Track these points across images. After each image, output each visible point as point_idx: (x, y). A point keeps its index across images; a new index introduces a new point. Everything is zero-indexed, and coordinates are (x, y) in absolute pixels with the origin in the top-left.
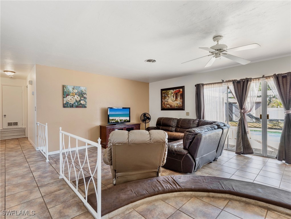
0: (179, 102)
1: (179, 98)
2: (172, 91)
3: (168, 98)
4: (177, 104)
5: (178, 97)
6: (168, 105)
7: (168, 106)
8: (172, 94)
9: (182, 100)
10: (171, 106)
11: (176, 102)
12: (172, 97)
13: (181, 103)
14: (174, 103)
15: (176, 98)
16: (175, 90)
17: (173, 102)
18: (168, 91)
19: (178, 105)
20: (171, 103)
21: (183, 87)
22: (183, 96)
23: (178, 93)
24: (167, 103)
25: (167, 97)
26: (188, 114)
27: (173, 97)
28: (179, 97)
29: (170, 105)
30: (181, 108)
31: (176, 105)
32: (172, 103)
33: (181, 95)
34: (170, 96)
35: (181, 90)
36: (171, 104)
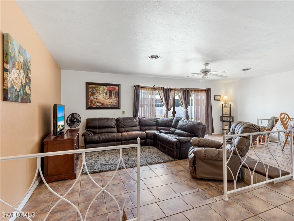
0: (113, 100)
1: (113, 96)
2: (104, 87)
3: (97, 95)
4: (112, 102)
5: (112, 94)
6: (98, 103)
7: (98, 104)
8: (104, 91)
9: (117, 99)
10: (103, 104)
11: (110, 100)
12: (104, 94)
13: (116, 102)
14: (106, 101)
15: (110, 95)
16: (108, 87)
17: (105, 100)
18: (99, 86)
19: (113, 103)
20: (102, 101)
21: (118, 85)
22: (118, 94)
23: (113, 90)
24: (97, 101)
25: (96, 93)
26: (123, 113)
27: (106, 94)
28: (113, 95)
29: (101, 103)
30: (118, 107)
31: (110, 104)
32: (104, 101)
33: (116, 93)
34: (101, 92)
35: (117, 88)
36: (102, 102)
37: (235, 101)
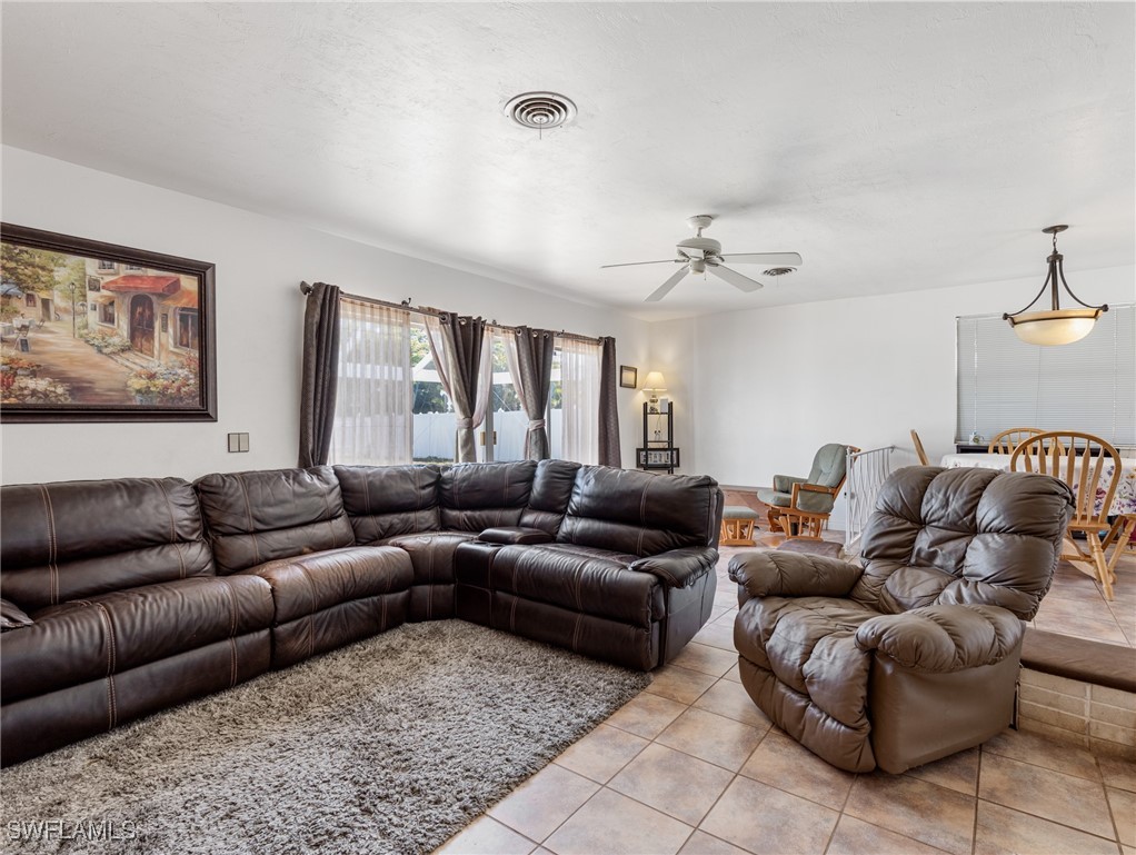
0: (166, 361)
1: (165, 337)
2: (92, 266)
3: (32, 314)
4: (152, 377)
5: (157, 324)
6: (34, 374)
7: (41, 384)
8: (91, 295)
9: (195, 354)
10: (77, 387)
11: (136, 361)
12: (93, 318)
13: (183, 372)
14: (111, 364)
15: (141, 330)
16: (123, 270)
17: (98, 358)
18: (41, 256)
19: (160, 382)
20: (72, 360)
21: (201, 271)
22: (200, 327)
23: (162, 296)
24: (26, 358)
25: (19, 304)
26: (236, 443)
27: (109, 318)
28: (164, 328)
29: (60, 378)
30: (200, 409)
31: (137, 384)
32: (95, 366)
33: (183, 319)
34: (58, 300)
35: (189, 283)
36: (77, 371)
37: (683, 390)
